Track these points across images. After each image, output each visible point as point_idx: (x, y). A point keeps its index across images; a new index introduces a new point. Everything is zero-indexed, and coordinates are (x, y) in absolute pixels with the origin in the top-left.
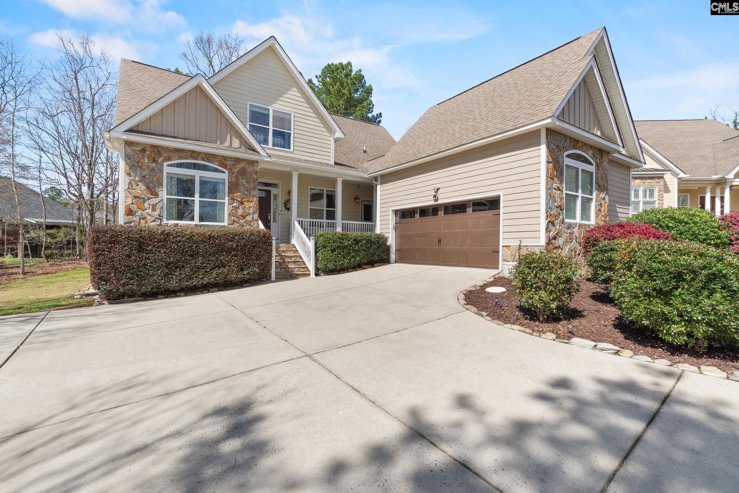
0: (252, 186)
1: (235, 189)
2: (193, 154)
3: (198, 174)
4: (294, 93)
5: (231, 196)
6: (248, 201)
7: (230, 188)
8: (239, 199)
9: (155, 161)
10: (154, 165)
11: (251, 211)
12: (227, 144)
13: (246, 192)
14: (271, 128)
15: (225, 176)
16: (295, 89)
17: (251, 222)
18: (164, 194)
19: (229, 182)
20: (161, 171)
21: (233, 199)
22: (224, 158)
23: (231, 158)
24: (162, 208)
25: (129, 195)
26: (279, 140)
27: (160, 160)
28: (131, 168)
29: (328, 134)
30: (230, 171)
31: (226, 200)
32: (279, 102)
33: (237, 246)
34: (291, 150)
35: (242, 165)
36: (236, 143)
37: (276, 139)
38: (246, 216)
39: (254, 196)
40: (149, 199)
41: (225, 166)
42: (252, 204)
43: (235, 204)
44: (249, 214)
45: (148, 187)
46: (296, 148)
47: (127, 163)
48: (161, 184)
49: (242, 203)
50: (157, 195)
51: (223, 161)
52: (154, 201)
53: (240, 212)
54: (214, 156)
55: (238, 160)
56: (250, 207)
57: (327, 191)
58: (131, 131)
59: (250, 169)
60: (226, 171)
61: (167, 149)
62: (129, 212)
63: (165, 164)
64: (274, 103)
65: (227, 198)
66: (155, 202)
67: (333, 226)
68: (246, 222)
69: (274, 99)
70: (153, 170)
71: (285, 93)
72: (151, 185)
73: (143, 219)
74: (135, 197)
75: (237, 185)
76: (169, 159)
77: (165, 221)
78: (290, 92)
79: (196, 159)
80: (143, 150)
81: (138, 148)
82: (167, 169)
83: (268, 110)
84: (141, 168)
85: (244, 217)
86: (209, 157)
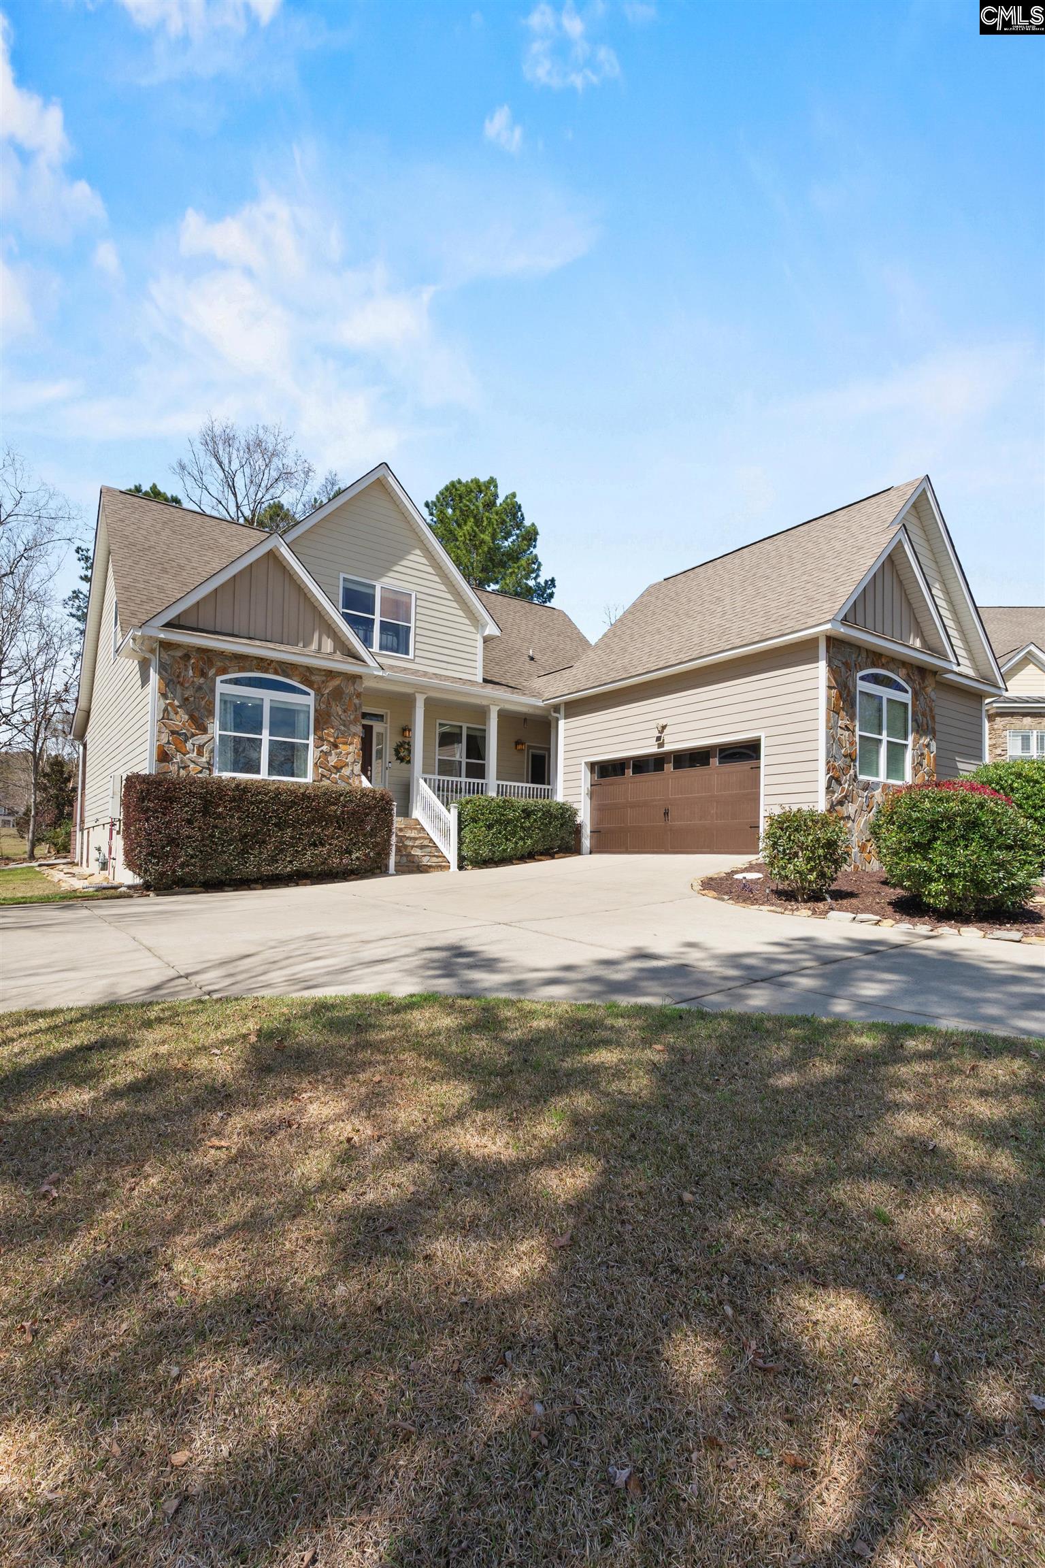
0: (352, 717)
1: (325, 723)
2: (263, 663)
3: (268, 697)
4: (416, 557)
5: (319, 733)
6: (345, 743)
7: (316, 720)
8: (332, 740)
9: (203, 674)
10: (202, 680)
11: (350, 759)
12: (314, 646)
13: (343, 728)
14: (377, 618)
15: (307, 701)
16: (418, 552)
17: (349, 778)
18: (215, 729)
19: (316, 711)
20: (213, 691)
21: (321, 739)
22: (309, 669)
23: (320, 670)
24: (212, 751)
25: (164, 729)
26: (391, 639)
27: (211, 673)
28: (167, 685)
29: (472, 629)
30: (319, 692)
31: (311, 741)
32: (391, 574)
33: (343, 812)
34: (411, 656)
35: (336, 682)
36: (328, 645)
37: (385, 636)
38: (342, 768)
39: (355, 734)
40: (193, 735)
41: (309, 683)
42: (351, 748)
43: (325, 748)
44: (347, 765)
45: (192, 717)
46: (418, 653)
47: (162, 678)
48: (211, 713)
49: (336, 747)
50: (204, 730)
51: (308, 675)
52: (202, 739)
53: (333, 760)
54: (294, 666)
55: (330, 674)
56: (348, 754)
57: (468, 728)
58: (169, 625)
59: (350, 689)
60: (312, 692)
61: (221, 654)
62: (164, 757)
63: (219, 679)
64: (383, 575)
65: (312, 737)
66: (202, 742)
67: (481, 790)
68: (341, 777)
69: (384, 568)
70: (200, 688)
71: (402, 558)
72: (196, 714)
73: (184, 768)
74: (173, 732)
75: (329, 715)
76: (224, 671)
77: (216, 774)
78: (411, 557)
79: (266, 671)
80: (187, 657)
81: (179, 653)
82: (221, 688)
83: (374, 587)
84: (182, 685)
85: (338, 769)
86: (285, 668)
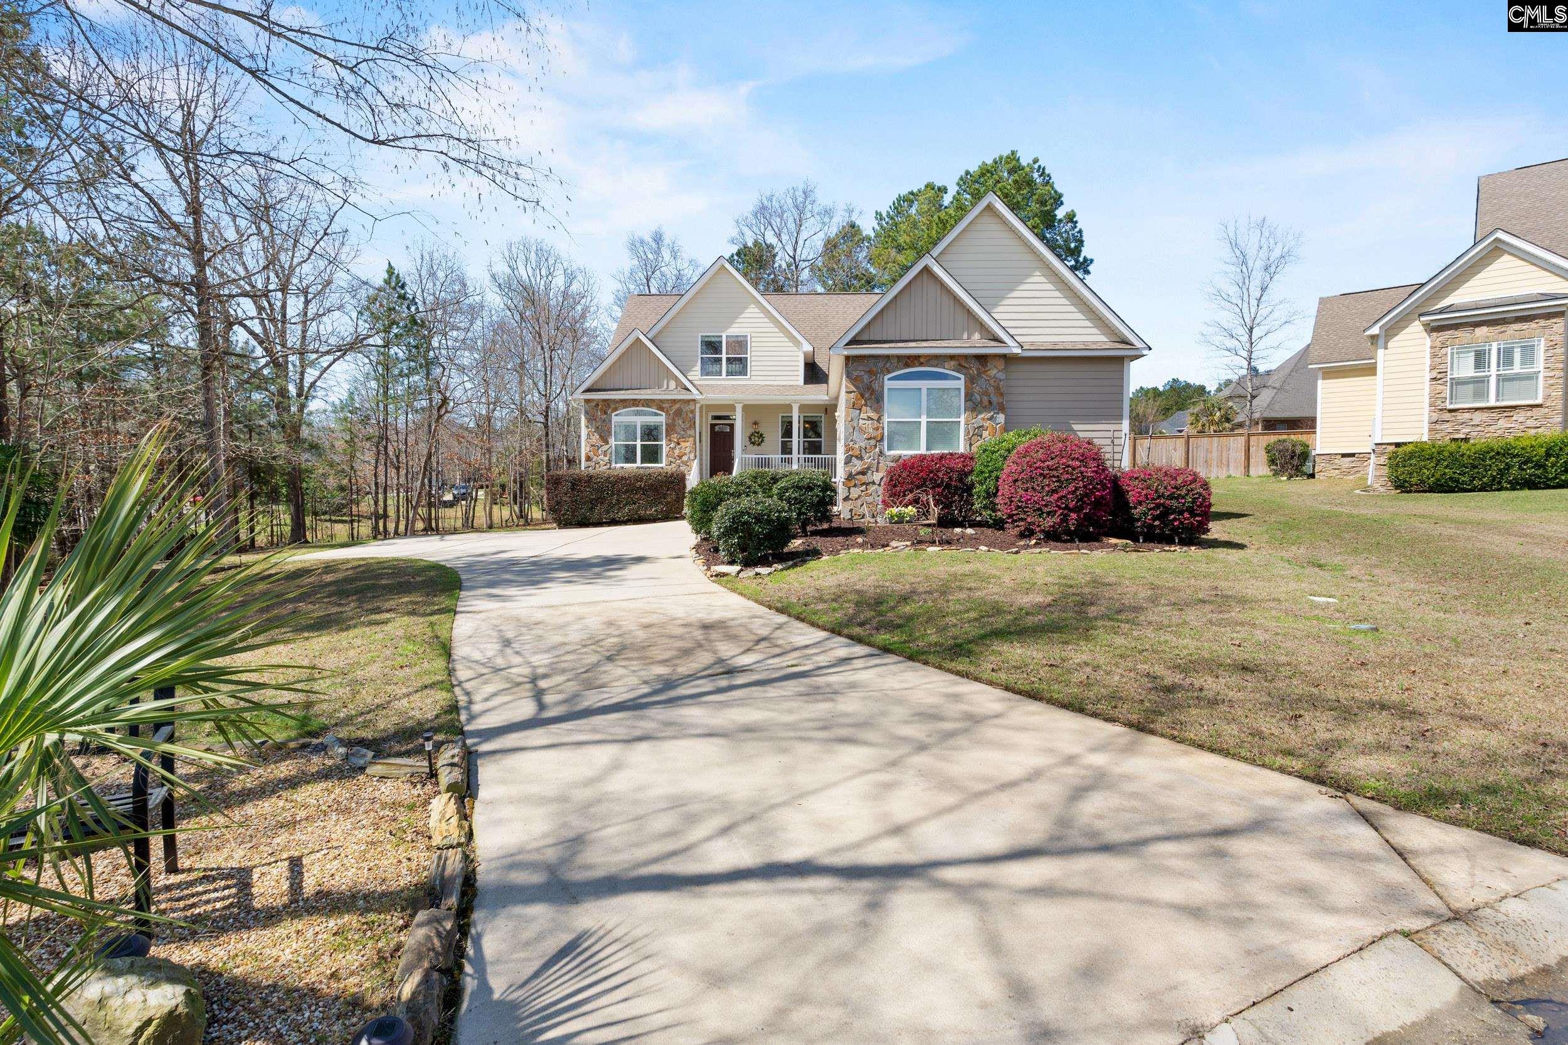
0: (688, 425)
1: (672, 431)
2: (636, 402)
3: (639, 421)
4: (751, 309)
5: (669, 437)
6: (684, 442)
7: (667, 430)
8: (676, 440)
9: (605, 413)
10: (605, 416)
11: (688, 450)
12: (665, 388)
13: (682, 432)
14: (724, 356)
15: (662, 419)
17: (686, 462)
18: (612, 442)
19: (667, 424)
20: (611, 421)
21: (670, 440)
22: (661, 401)
23: (668, 401)
24: (612, 453)
25: (588, 445)
27: (610, 412)
28: (589, 422)
29: (794, 349)
30: (667, 413)
31: (664, 443)
32: (733, 325)
34: (748, 376)
35: (677, 406)
36: (673, 384)
37: (729, 367)
38: (682, 456)
39: (690, 436)
40: (602, 446)
41: (662, 409)
42: (688, 444)
43: (672, 445)
44: (685, 454)
45: (601, 437)
46: (754, 373)
47: (587, 418)
48: (610, 433)
49: (679, 444)
50: (607, 443)
51: (660, 405)
52: (606, 447)
53: (677, 452)
54: (653, 400)
55: (674, 401)
56: (686, 447)
57: (806, 417)
58: (588, 390)
59: (686, 408)
60: (664, 414)
61: (614, 401)
62: (588, 459)
63: (614, 414)
64: (727, 327)
65: (665, 440)
66: (606, 449)
67: (790, 461)
68: (683, 462)
69: (729, 322)
70: (604, 421)
71: (741, 313)
72: (603, 435)
73: (598, 464)
74: (593, 446)
75: (674, 426)
76: (616, 409)
77: (613, 465)
78: (748, 310)
79: (638, 406)
80: (597, 405)
81: (594, 404)
82: (615, 419)
83: (721, 336)
84: (596, 420)
85: (680, 457)
86: (648, 403)
